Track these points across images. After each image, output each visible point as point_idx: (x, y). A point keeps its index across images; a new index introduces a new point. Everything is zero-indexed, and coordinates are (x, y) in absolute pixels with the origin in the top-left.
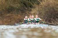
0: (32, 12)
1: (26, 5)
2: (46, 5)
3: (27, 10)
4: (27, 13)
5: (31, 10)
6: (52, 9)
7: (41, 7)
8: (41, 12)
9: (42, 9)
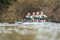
1: (2, 2)
2: (24, 2)
3: (4, 7)
7: (19, 4)
8: (19, 10)
9: (20, 6)
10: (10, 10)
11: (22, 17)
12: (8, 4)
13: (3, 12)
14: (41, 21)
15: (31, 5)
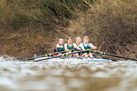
0: (69, 29)
1: (55, 11)
2: (104, 12)
3: (58, 24)
4: (58, 31)
5: (67, 25)
7: (92, 17)
8: (92, 29)
9: (94, 21)
10: (71, 29)
11: (99, 46)
12: (67, 16)
13: (56, 35)
14: (84, 56)
15: (120, 20)
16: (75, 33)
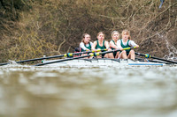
0: (20, 23)
2: (65, 2)
4: (6, 26)
5: (17, 18)
6: (81, 15)
7: (50, 8)
8: (50, 24)
12: (17, 7)
13: (3, 31)
15: (85, 11)
16: (28, 28)
